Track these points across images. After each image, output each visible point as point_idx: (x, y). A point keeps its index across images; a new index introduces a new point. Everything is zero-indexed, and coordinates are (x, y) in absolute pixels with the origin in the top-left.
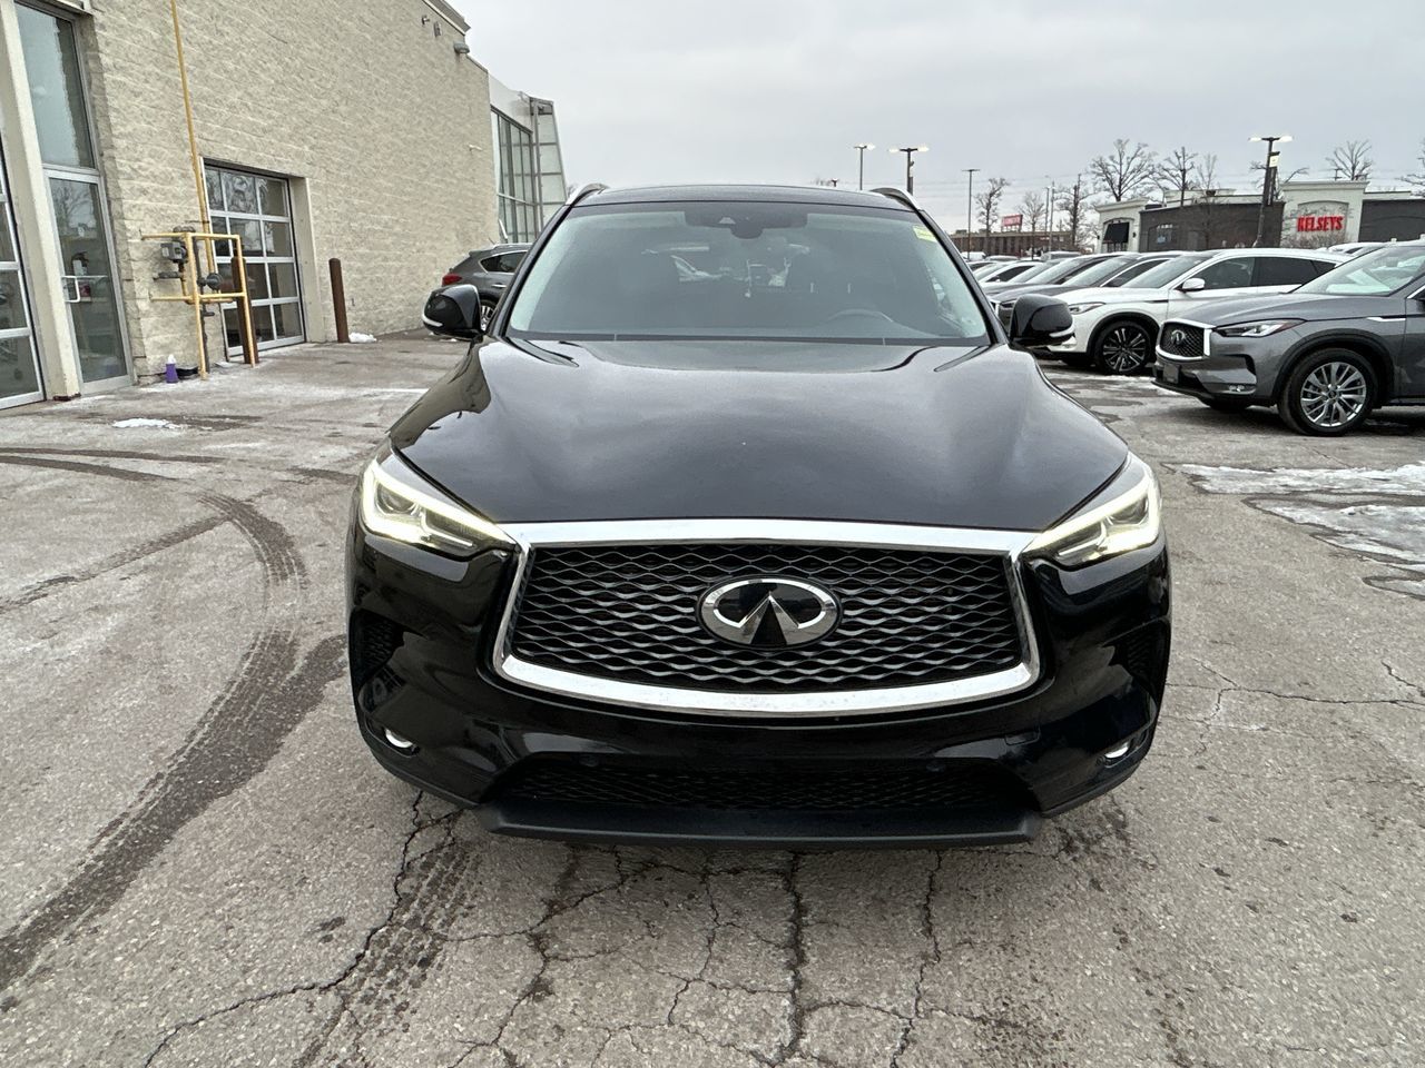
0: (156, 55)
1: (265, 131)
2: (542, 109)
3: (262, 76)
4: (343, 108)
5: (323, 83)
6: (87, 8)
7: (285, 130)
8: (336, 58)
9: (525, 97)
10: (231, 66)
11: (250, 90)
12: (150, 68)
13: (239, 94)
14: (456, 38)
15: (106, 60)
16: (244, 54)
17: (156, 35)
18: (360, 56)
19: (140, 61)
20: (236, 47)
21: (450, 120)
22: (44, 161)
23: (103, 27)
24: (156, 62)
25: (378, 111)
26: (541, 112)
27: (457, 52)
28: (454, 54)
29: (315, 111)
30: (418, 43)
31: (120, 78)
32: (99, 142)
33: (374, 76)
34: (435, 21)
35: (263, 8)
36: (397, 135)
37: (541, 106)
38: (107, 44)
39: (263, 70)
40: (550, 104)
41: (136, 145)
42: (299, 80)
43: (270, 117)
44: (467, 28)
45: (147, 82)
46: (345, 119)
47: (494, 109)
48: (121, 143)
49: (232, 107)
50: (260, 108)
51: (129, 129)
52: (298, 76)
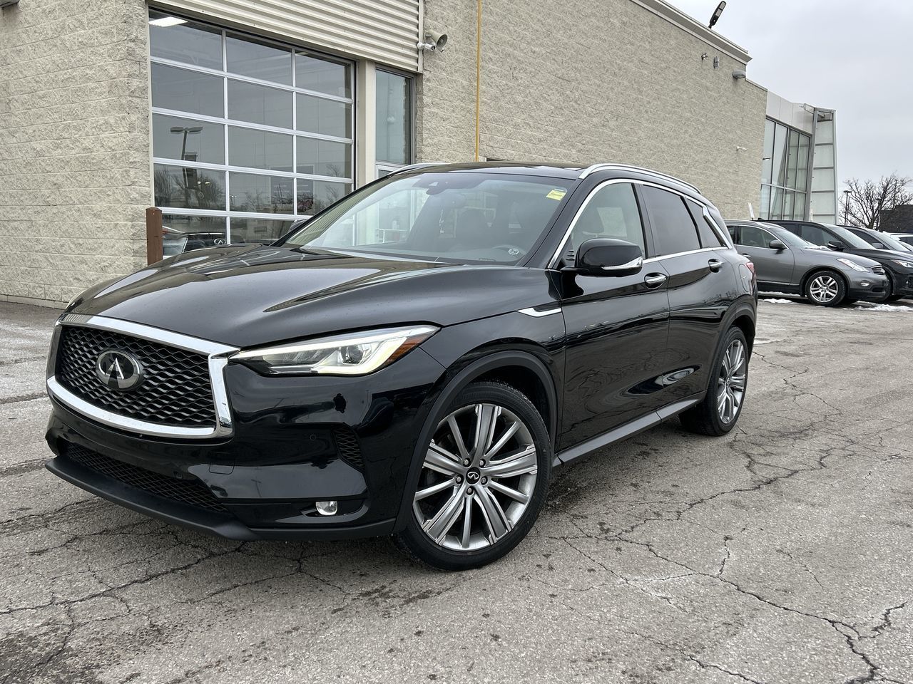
0: (463, 95)
1: (540, 141)
2: (824, 117)
3: (545, 104)
4: (612, 124)
5: (597, 107)
6: (420, 70)
7: (558, 139)
8: (612, 89)
9: (808, 108)
10: (520, 99)
11: (533, 114)
12: (457, 103)
13: (523, 117)
14: (737, 69)
15: (426, 100)
16: (532, 91)
17: (465, 83)
18: (635, 86)
19: (451, 99)
20: (527, 87)
21: (719, 128)
22: (377, 160)
23: (428, 80)
24: (462, 100)
25: (645, 124)
26: (822, 119)
27: (736, 78)
28: (732, 79)
29: (587, 126)
30: (695, 74)
31: (434, 110)
32: (416, 149)
33: (646, 100)
34: (714, 56)
35: (554, 59)
36: (662, 141)
37: (822, 114)
38: (430, 90)
39: (546, 100)
40: (832, 113)
41: (438, 150)
42: (576, 106)
43: (546, 131)
44: (749, 59)
45: (453, 111)
46: (612, 130)
47: (769, 118)
48: (428, 150)
49: (516, 126)
50: (539, 125)
51: (435, 140)
52: (576, 102)
